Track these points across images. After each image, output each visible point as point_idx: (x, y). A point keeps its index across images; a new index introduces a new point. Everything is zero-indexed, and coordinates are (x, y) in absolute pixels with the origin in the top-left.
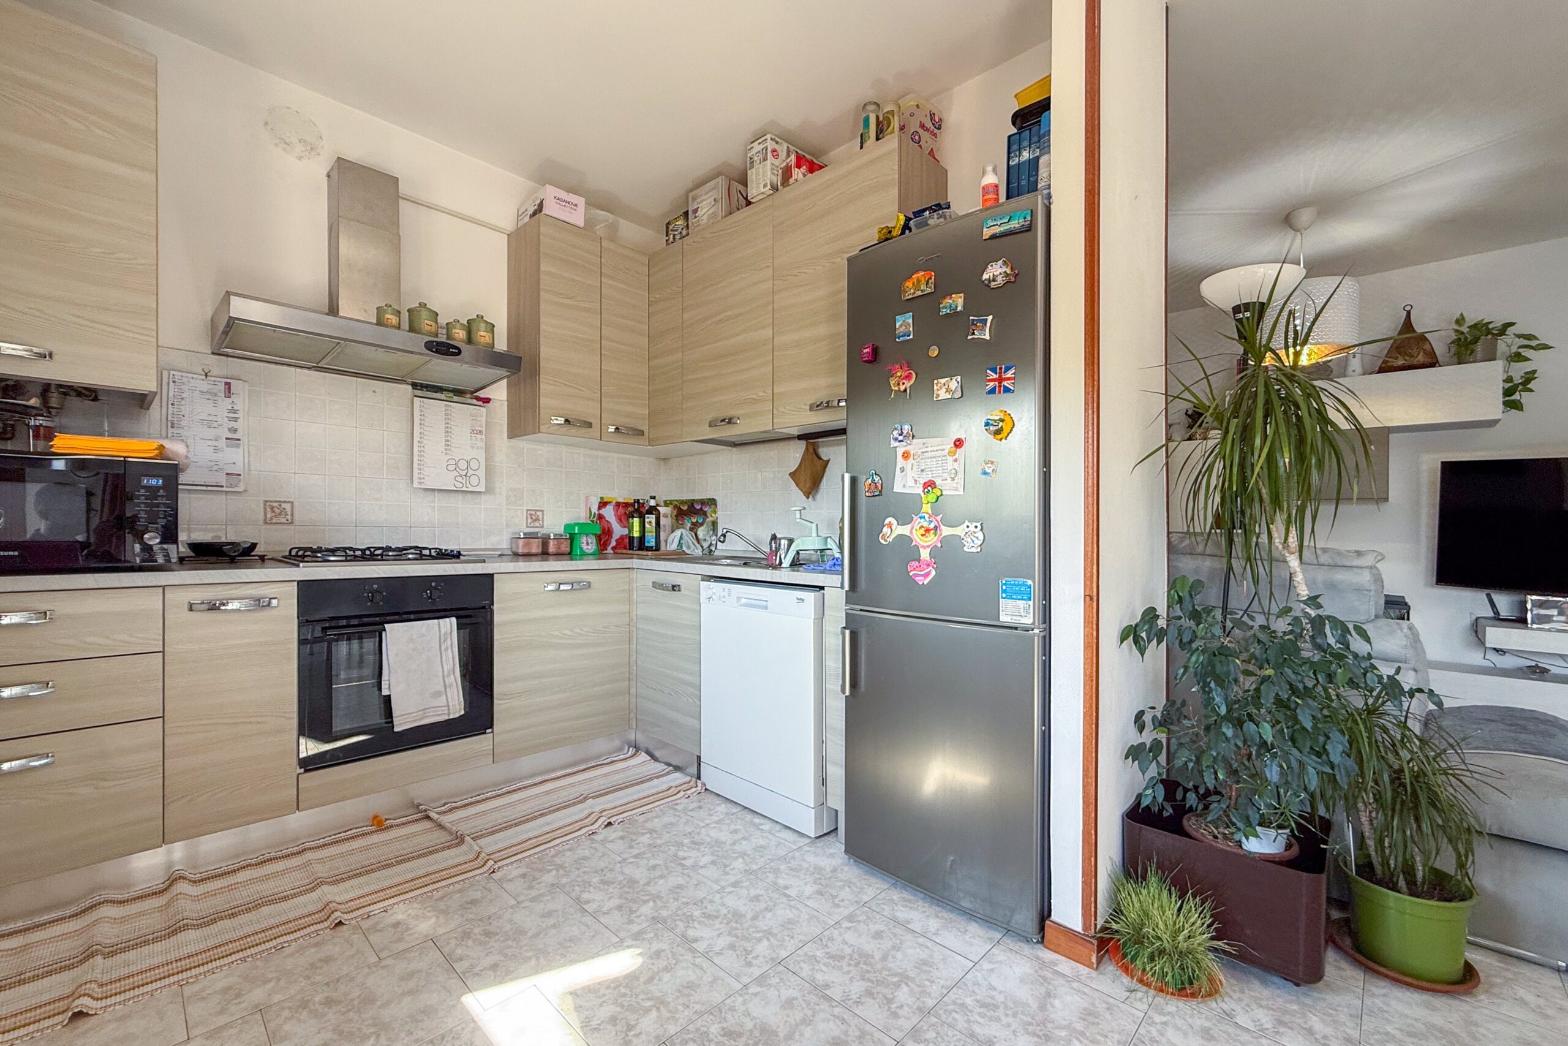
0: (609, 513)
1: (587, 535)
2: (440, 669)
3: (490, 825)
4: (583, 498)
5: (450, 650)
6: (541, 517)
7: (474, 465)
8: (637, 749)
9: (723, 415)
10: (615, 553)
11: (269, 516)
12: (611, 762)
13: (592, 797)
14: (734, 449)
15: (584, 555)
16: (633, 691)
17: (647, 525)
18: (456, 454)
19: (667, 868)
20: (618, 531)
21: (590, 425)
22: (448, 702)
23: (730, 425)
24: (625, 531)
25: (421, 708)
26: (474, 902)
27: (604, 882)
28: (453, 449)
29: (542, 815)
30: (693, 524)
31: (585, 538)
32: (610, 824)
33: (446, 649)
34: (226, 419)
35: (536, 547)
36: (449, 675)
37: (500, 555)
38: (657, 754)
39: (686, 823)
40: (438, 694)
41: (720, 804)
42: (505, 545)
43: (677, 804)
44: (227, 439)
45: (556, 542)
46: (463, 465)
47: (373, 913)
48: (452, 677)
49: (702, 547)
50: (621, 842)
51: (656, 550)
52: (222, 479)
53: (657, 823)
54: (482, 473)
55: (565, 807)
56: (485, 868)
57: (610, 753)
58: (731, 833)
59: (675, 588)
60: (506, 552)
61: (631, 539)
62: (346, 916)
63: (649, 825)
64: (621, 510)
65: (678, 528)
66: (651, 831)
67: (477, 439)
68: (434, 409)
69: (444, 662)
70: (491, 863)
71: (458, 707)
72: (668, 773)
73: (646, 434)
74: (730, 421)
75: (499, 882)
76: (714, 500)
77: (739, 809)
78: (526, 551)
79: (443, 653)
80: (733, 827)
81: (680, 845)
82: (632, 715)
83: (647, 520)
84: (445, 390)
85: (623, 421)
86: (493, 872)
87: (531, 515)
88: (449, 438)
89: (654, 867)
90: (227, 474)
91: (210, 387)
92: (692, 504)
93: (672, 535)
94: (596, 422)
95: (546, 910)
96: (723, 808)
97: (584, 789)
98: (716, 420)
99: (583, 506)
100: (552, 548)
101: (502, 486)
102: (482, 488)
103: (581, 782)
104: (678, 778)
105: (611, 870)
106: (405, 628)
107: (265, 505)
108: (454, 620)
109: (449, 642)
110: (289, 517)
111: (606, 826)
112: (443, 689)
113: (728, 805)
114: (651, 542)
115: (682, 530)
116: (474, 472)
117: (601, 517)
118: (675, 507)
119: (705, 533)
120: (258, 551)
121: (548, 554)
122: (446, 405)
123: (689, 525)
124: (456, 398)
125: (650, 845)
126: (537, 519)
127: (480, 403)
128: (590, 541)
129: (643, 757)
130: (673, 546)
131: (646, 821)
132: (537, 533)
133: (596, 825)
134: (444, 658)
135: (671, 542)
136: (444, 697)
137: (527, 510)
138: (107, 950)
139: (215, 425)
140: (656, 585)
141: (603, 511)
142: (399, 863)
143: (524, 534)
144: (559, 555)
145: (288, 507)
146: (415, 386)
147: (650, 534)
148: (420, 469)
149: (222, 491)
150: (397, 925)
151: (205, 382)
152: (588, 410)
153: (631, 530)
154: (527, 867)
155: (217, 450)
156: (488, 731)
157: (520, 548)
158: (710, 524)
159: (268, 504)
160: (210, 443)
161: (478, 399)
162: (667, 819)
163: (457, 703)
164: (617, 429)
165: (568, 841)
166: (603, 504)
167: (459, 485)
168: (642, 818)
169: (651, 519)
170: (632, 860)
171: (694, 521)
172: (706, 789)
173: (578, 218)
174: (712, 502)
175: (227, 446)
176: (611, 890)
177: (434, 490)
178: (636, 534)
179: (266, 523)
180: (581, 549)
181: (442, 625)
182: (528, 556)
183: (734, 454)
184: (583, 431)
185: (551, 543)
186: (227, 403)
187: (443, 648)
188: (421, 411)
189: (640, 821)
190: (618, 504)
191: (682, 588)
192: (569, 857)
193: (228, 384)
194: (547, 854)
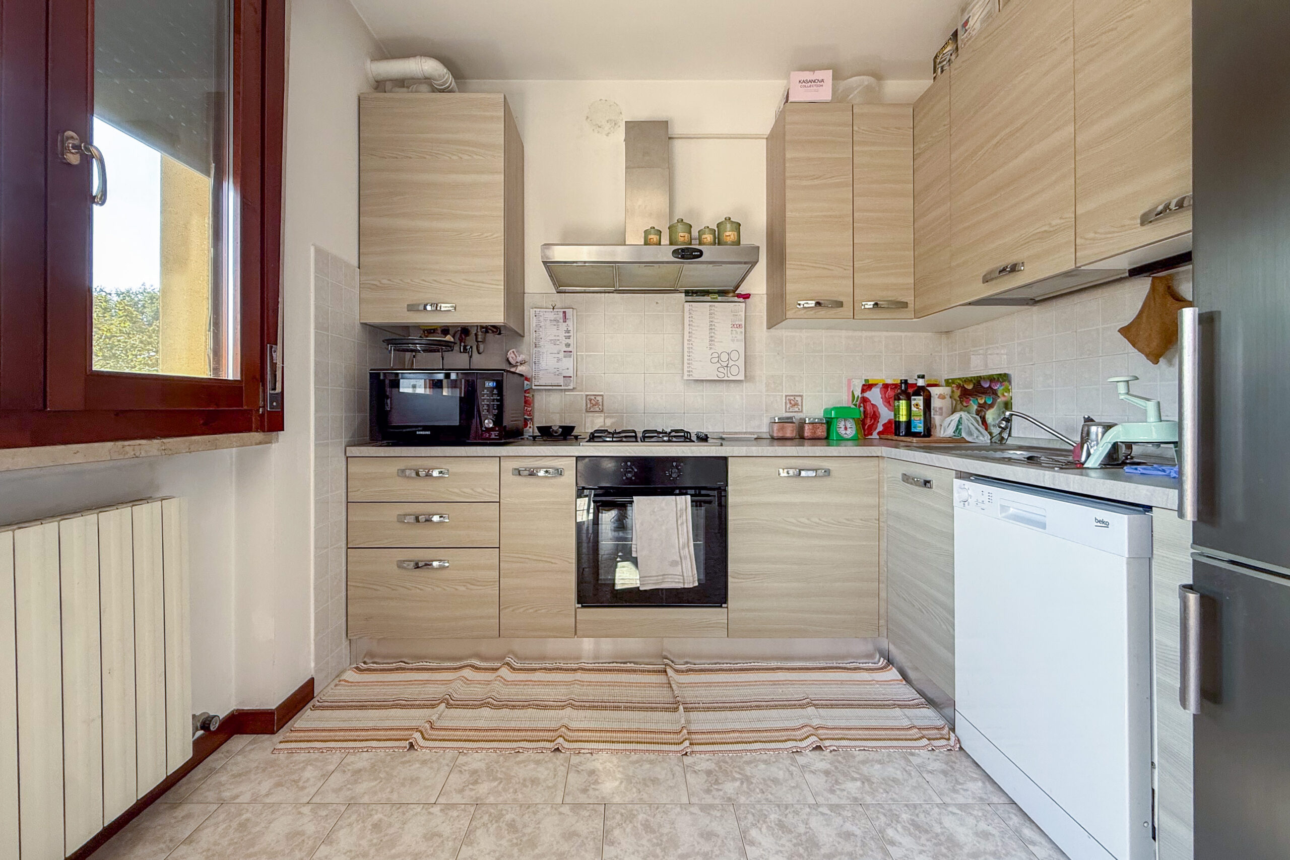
0: (875, 396)
1: (845, 420)
2: (677, 541)
3: (710, 699)
4: (845, 381)
5: (685, 524)
6: (800, 402)
7: (734, 356)
8: (890, 662)
9: (1001, 264)
10: (880, 438)
11: (589, 406)
12: (855, 669)
13: (814, 705)
14: (1035, 308)
15: (841, 440)
16: (883, 594)
17: (914, 409)
18: (719, 347)
19: (864, 845)
20: (886, 414)
21: (840, 304)
22: (683, 572)
23: (1014, 274)
24: (891, 415)
25: (662, 574)
26: (655, 781)
27: (781, 825)
28: (716, 344)
29: (758, 707)
30: (980, 405)
31: (843, 423)
32: (818, 748)
33: (682, 524)
34: (564, 338)
35: (789, 432)
36: (684, 548)
37: (756, 439)
38: (912, 674)
39: (914, 788)
40: (674, 564)
41: (975, 780)
42: (764, 429)
43: (912, 754)
44: (564, 352)
45: (811, 427)
46: (724, 357)
47: (582, 751)
48: (687, 549)
49: (991, 434)
50: (823, 778)
51: (924, 436)
52: (561, 381)
53: (876, 771)
54: (741, 363)
55: (784, 707)
56: (681, 747)
57: (858, 657)
58: (977, 834)
59: (927, 483)
60: (764, 436)
61: (898, 424)
62: (566, 745)
63: (865, 769)
64: (890, 393)
65: (961, 410)
66: (866, 780)
67: (737, 333)
68: (702, 309)
69: (680, 536)
70: (687, 743)
71: (691, 578)
72: (917, 706)
73: (911, 306)
74: (1014, 269)
75: (685, 768)
76: (1006, 375)
77: (1003, 799)
78: (780, 435)
79: (679, 527)
80: (983, 826)
81: (894, 817)
82: (882, 622)
83: (913, 402)
84: (712, 293)
85: (881, 295)
86: (686, 754)
87: (790, 400)
88: (713, 335)
89: (848, 835)
90: (564, 377)
91: (555, 316)
92: (979, 382)
93: (948, 420)
94: (847, 301)
95: (708, 829)
96: (976, 787)
97: (814, 692)
98: (991, 272)
99: (845, 389)
100: (807, 433)
101: (762, 372)
102: (741, 377)
103: (814, 682)
104: (928, 716)
105: (796, 813)
106: (649, 501)
107: (586, 398)
108: (689, 497)
109: (684, 518)
110: (600, 407)
111: (814, 749)
112: (679, 559)
113: (989, 786)
114: (919, 427)
115: (964, 414)
116: (733, 363)
117: (865, 400)
118: (959, 386)
119: (995, 416)
120: (575, 433)
121: (804, 438)
122: (710, 306)
123: (975, 407)
124: (720, 299)
125: (856, 799)
126: (796, 404)
127: (741, 300)
128: (848, 425)
129: (893, 674)
130: (949, 432)
131: (864, 762)
132: (791, 418)
133: (804, 744)
134: (680, 532)
135: (945, 426)
136: (680, 566)
137: (786, 396)
138: (451, 702)
139: (558, 343)
140: (906, 478)
141: (867, 395)
142: (626, 709)
143: (779, 419)
144: (815, 440)
145: (599, 398)
146: (687, 293)
147: (918, 418)
148: (689, 364)
149: (562, 389)
150: (592, 772)
151: (553, 313)
152: (839, 288)
153: (897, 413)
154: (717, 763)
155: (559, 360)
156: (723, 605)
157: (775, 431)
158: (1002, 405)
159: (588, 397)
160: (554, 355)
161: (739, 296)
162: (892, 771)
163: (690, 574)
164: (876, 304)
165: (769, 750)
166: (867, 387)
167: (721, 375)
168: (860, 756)
169: (919, 400)
170: (825, 810)
171: (982, 402)
172: (961, 748)
173: (825, 93)
174: (1004, 378)
175: (565, 357)
176: (783, 841)
177: (702, 381)
178: (903, 418)
179: (587, 411)
180: (838, 433)
181: (678, 502)
182: (782, 440)
183: (1035, 313)
184: (833, 312)
185: (807, 427)
186: (563, 326)
187: (679, 522)
188: (690, 313)
189: (857, 759)
190: (886, 386)
191: (934, 483)
192: (759, 772)
193: (564, 312)
194: (741, 757)
